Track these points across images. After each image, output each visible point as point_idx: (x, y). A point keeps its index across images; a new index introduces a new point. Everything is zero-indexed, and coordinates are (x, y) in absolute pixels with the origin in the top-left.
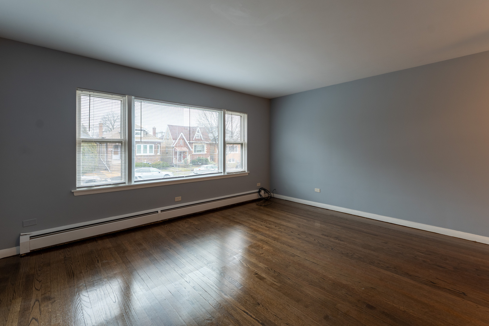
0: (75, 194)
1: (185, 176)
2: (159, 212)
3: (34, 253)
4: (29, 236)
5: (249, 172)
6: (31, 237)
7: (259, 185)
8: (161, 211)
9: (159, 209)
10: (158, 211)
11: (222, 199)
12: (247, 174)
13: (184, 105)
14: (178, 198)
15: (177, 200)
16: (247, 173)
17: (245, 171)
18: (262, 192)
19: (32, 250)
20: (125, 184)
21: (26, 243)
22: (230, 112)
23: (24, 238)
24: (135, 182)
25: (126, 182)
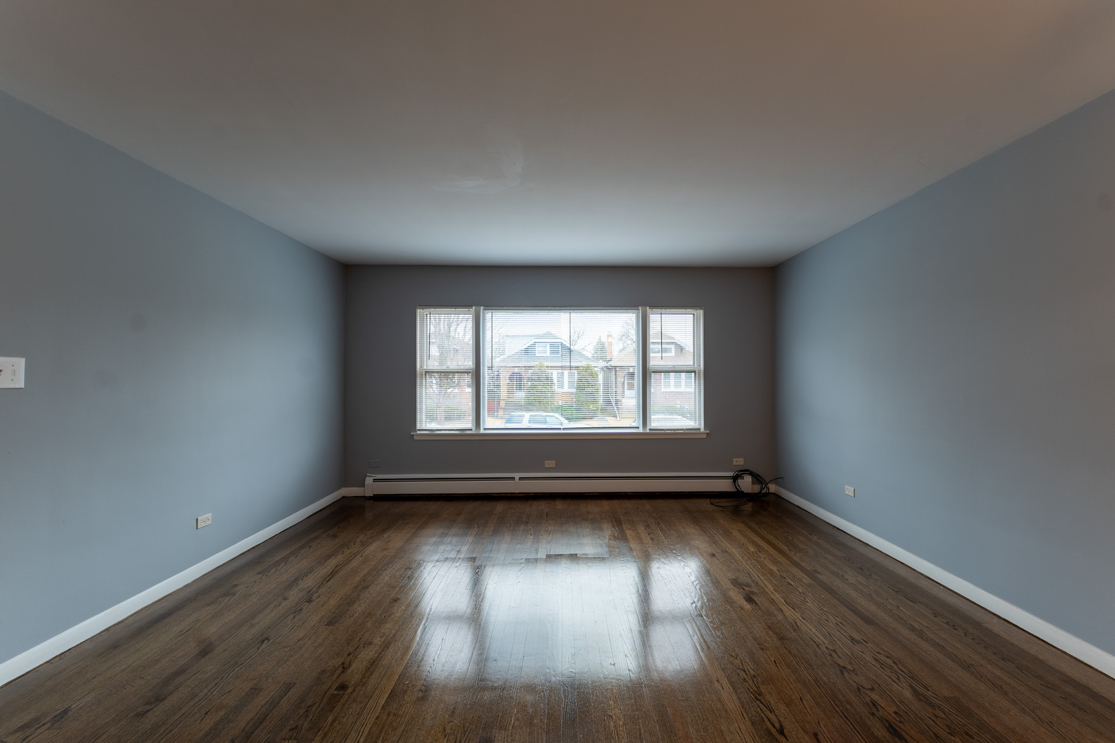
0: (415, 438)
1: (562, 427)
2: (517, 478)
3: (378, 498)
4: (372, 478)
5: (708, 432)
6: (375, 480)
7: (739, 462)
8: (520, 478)
9: (517, 476)
10: (514, 478)
12: (705, 436)
13: (561, 308)
14: (550, 463)
15: (548, 466)
16: (702, 433)
17: (699, 429)
18: (748, 479)
19: (374, 495)
20: (474, 432)
21: (371, 486)
22: (659, 311)
23: (369, 480)
24: (485, 429)
25: (474, 428)
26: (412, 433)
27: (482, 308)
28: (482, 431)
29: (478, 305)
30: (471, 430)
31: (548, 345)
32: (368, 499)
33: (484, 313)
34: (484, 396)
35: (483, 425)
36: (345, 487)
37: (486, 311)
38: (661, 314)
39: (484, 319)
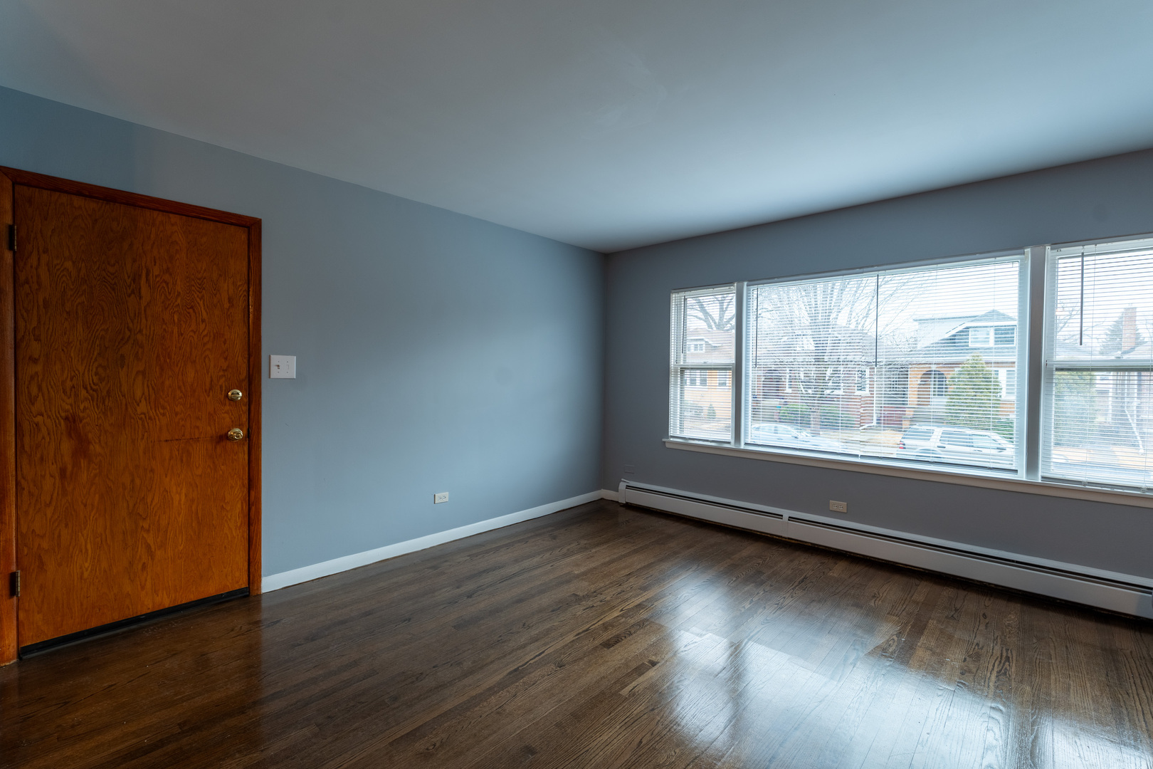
0: (667, 446)
1: (860, 454)
2: (786, 517)
3: (630, 507)
4: (625, 484)
6: (628, 487)
8: (790, 517)
9: (787, 513)
10: (782, 516)
11: (1013, 561)
13: (861, 270)
14: (841, 506)
15: (836, 509)
19: (627, 503)
20: (732, 446)
21: (623, 493)
22: (1078, 249)
23: (622, 486)
24: (746, 444)
25: (733, 441)
26: (664, 440)
27: (745, 283)
28: (742, 447)
29: (740, 280)
30: (729, 443)
31: (992, 332)
32: (621, 506)
33: (748, 290)
34: (746, 400)
35: (745, 438)
36: (604, 489)
37: (752, 288)
38: (1083, 256)
39: (748, 299)
